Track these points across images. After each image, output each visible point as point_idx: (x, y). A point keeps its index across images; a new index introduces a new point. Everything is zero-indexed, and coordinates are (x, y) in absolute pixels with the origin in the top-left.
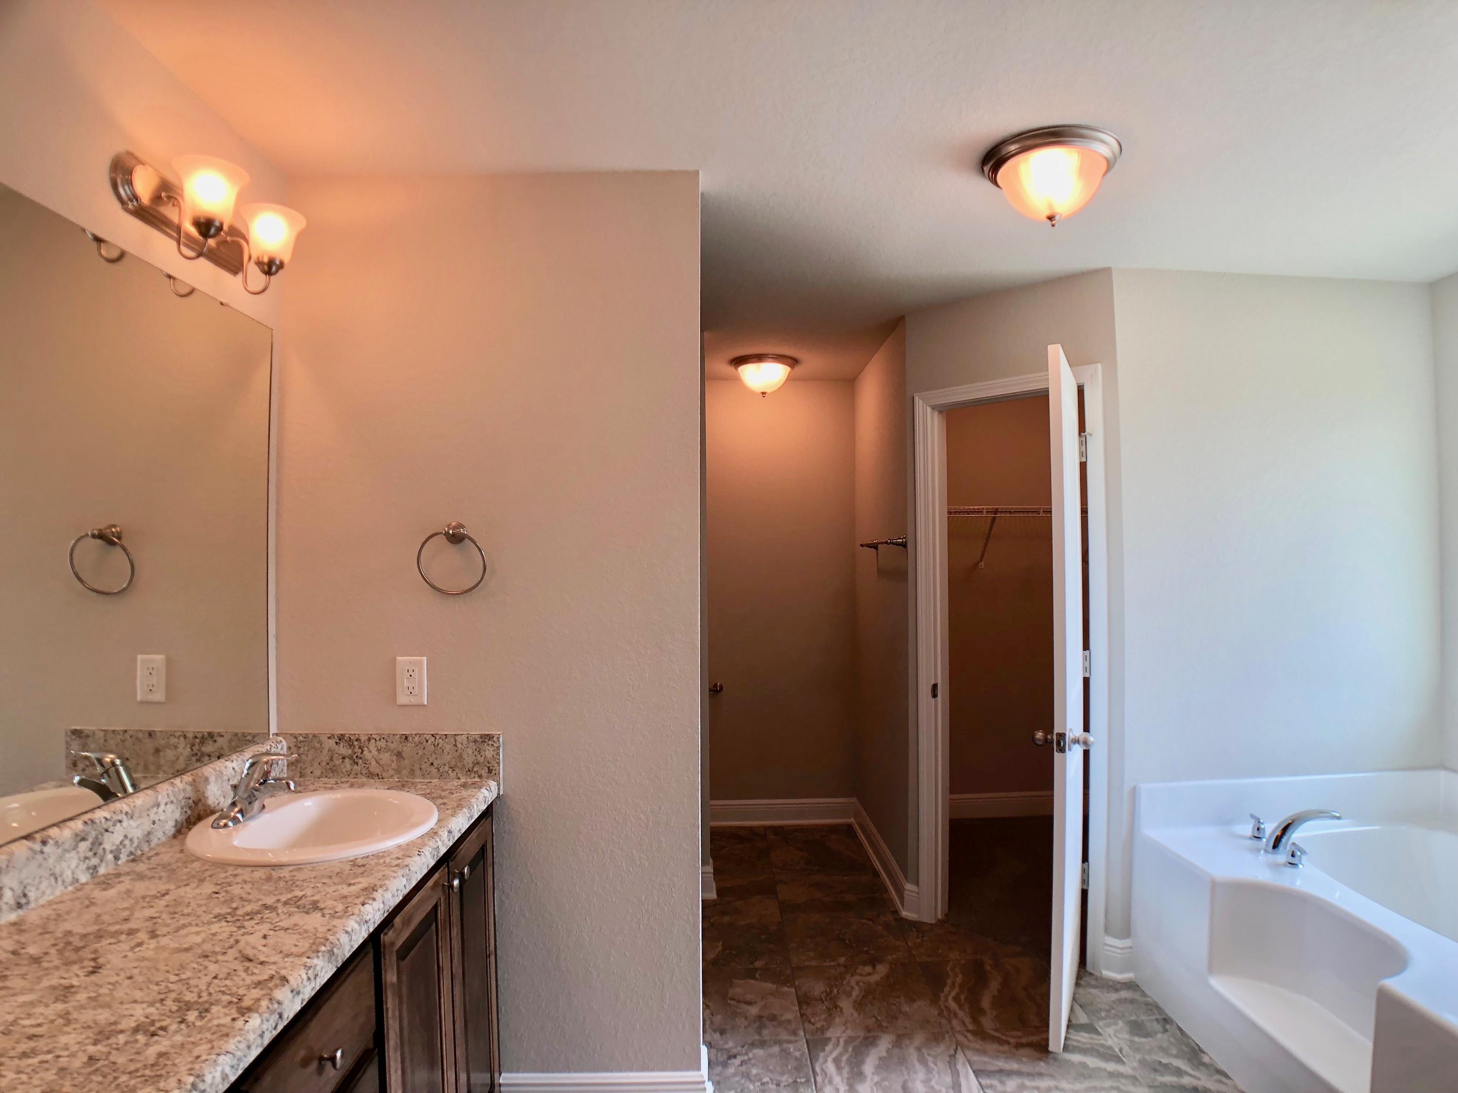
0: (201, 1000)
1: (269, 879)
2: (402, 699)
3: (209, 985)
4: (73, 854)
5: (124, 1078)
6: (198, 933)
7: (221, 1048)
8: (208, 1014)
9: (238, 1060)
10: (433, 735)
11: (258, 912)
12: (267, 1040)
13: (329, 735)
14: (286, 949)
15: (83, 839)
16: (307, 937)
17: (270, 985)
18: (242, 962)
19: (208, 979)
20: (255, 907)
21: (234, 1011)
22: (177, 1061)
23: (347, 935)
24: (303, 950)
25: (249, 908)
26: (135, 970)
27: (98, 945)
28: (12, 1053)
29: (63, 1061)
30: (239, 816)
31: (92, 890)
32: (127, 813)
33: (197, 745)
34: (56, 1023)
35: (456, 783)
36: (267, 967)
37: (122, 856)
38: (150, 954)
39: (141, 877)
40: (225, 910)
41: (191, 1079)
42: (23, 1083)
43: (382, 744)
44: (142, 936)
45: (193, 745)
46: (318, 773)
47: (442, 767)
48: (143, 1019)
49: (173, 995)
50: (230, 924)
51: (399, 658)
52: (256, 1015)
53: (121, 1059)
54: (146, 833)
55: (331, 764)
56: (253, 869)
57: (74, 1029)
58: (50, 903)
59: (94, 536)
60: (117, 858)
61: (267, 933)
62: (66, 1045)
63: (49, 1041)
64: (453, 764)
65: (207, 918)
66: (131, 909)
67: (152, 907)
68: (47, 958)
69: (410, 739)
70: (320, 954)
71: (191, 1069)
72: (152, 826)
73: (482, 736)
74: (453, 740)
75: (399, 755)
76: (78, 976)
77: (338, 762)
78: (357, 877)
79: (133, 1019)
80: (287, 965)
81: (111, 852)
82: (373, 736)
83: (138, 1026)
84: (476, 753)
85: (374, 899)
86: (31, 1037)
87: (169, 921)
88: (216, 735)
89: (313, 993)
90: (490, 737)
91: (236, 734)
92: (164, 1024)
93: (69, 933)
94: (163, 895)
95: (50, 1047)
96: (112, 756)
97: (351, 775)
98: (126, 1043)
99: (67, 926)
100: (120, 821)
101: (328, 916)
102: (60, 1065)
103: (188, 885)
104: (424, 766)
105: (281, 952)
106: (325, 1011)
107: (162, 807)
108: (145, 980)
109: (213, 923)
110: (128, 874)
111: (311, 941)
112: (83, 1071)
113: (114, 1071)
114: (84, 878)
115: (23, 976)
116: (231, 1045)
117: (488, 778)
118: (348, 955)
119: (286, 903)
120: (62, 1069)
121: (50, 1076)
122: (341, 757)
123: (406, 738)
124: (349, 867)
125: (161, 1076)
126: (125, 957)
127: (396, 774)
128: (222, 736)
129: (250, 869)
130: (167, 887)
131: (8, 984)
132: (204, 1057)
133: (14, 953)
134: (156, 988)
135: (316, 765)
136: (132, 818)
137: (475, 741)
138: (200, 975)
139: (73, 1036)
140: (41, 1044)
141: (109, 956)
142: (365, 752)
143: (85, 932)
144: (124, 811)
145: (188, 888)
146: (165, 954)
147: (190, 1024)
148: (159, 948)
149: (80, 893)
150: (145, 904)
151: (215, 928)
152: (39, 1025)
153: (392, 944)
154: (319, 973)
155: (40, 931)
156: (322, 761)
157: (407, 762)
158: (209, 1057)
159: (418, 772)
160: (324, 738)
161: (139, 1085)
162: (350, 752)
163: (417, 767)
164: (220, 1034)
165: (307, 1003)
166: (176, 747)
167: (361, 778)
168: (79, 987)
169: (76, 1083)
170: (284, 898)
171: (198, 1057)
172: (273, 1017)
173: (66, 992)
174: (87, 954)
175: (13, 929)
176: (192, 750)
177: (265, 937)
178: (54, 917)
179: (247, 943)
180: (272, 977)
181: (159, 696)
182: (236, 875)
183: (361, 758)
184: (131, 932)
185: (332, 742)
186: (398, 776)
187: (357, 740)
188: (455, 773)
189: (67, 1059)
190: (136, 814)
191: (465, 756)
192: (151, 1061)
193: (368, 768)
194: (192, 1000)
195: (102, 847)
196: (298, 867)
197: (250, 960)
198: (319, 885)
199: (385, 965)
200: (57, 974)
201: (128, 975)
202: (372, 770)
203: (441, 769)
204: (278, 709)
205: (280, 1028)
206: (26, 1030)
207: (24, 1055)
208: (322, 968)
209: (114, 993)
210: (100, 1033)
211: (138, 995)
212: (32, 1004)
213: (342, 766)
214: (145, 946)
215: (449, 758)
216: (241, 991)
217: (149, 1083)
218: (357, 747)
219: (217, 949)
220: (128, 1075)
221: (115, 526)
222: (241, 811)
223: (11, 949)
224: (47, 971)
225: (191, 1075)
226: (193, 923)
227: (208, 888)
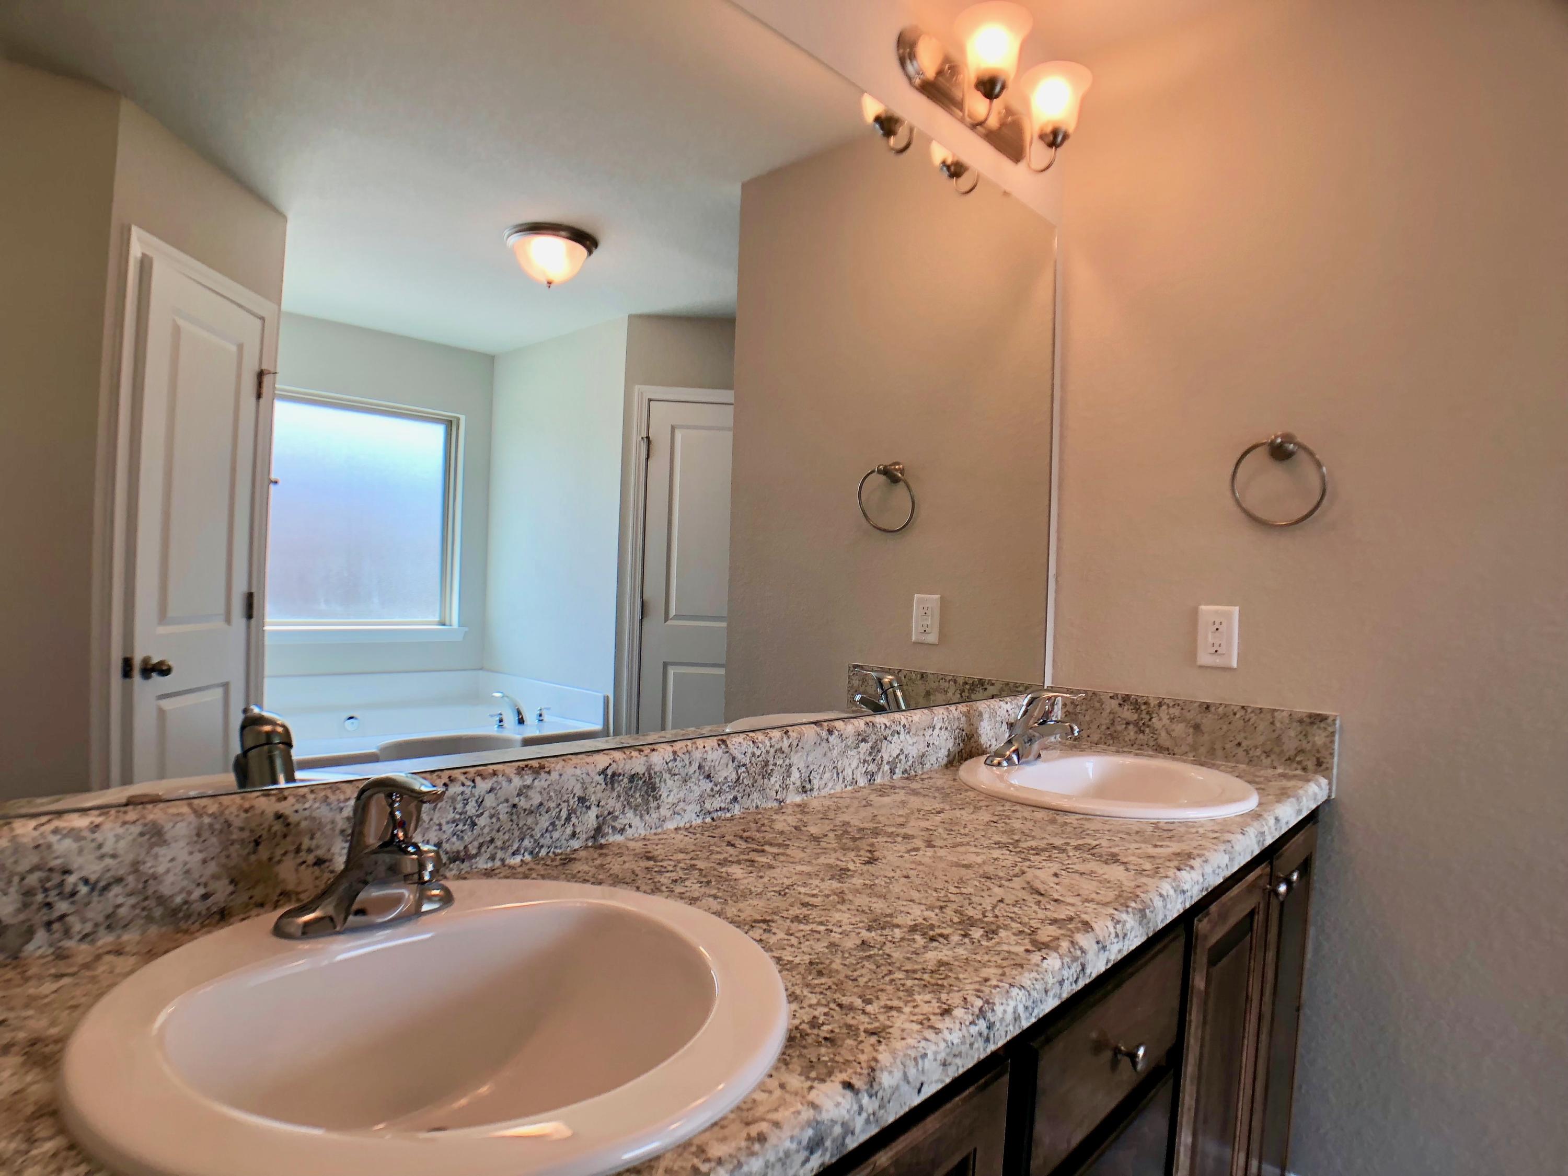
0: (986, 919)
1: (1053, 821)
2: (1205, 658)
3: (994, 907)
4: (854, 752)
5: (899, 975)
6: (977, 854)
7: (1014, 978)
8: (995, 936)
9: (1033, 1002)
10: (1243, 707)
11: (1044, 850)
12: (1067, 991)
13: (1112, 695)
14: (1084, 893)
15: (864, 740)
16: (1109, 888)
17: (1069, 926)
18: (1032, 894)
19: (994, 900)
20: (1042, 844)
21: (1027, 941)
22: (961, 976)
23: (1161, 899)
24: (1108, 900)
25: (1033, 844)
26: (912, 871)
27: (875, 840)
28: (785, 914)
29: (835, 937)
30: (1015, 758)
31: (869, 794)
32: (904, 726)
33: (966, 691)
34: (831, 898)
35: (1270, 772)
36: (1063, 907)
37: (897, 771)
38: (926, 860)
39: (915, 793)
40: (1004, 839)
41: (979, 1003)
42: (792, 946)
43: (1175, 711)
44: (918, 843)
45: (963, 691)
46: (1095, 738)
47: (1253, 749)
48: (921, 920)
49: (954, 906)
50: (1012, 853)
51: (1203, 608)
52: (1055, 955)
53: (897, 955)
54: (921, 754)
55: (1112, 729)
56: (1033, 808)
57: (849, 909)
58: (831, 796)
59: (879, 472)
60: (892, 771)
61: (1058, 872)
62: (839, 921)
63: (823, 913)
64: (1268, 748)
65: (987, 842)
66: (907, 816)
67: (928, 820)
68: (825, 839)
69: (1213, 709)
70: (1130, 910)
71: (978, 991)
72: (927, 749)
73: (1310, 716)
74: (1269, 716)
75: (1197, 727)
76: (854, 862)
77: (1120, 728)
78: (1163, 840)
79: (910, 917)
80: (1090, 910)
81: (888, 763)
82: (1165, 701)
83: (916, 925)
84: (1301, 737)
85: (1192, 868)
86: (805, 905)
87: (945, 836)
88: (987, 682)
89: (1119, 957)
90: (1323, 718)
91: (1007, 684)
92: (945, 932)
93: (846, 824)
94: (939, 812)
95: (823, 919)
96: (891, 677)
97: (1135, 746)
98: (902, 939)
99: (846, 818)
100: (898, 733)
101: (1133, 872)
102: (832, 940)
103: (963, 809)
104: (1228, 746)
105: (1078, 895)
106: (1129, 987)
107: (937, 731)
108: (923, 883)
109: (993, 848)
110: (903, 788)
111: (1117, 893)
112: (854, 953)
113: (890, 964)
114: (862, 782)
115: (803, 849)
116: (1026, 979)
117: (1316, 772)
118: (1161, 926)
119: (1077, 848)
120: (832, 945)
121: (820, 947)
122: (1125, 722)
123: (1208, 707)
124: (1151, 829)
125: (942, 986)
126: (902, 857)
127: (1191, 751)
128: (993, 684)
129: (1030, 809)
130: (942, 806)
131: (788, 852)
132: (994, 982)
133: (796, 828)
134: (935, 894)
135: (1094, 727)
136: (909, 733)
137: (1301, 721)
138: (983, 894)
139: (847, 915)
140: (814, 913)
141: (885, 852)
142: (1154, 720)
143: (862, 826)
144: (902, 724)
145: (963, 812)
146: (942, 865)
147: (975, 941)
148: (934, 858)
149: (857, 795)
150: (920, 816)
151: (996, 853)
152: (813, 896)
153: (1206, 937)
154: (1129, 933)
155: (821, 816)
156: (1101, 724)
157: (1206, 737)
158: (1001, 984)
159: (1220, 753)
160: (1105, 698)
161: (916, 989)
162: (1135, 717)
163: (1218, 746)
164: (1012, 962)
165: (1114, 966)
166: (946, 692)
167: (1147, 751)
168: (855, 871)
169: (847, 963)
170: (1074, 843)
171: (986, 980)
172: (1075, 964)
173: (842, 873)
174: (863, 844)
175: (797, 809)
176: (962, 697)
177: (1056, 875)
178: (833, 807)
179: (1036, 877)
180: (1071, 919)
181: (932, 638)
182: (1014, 811)
183: (1148, 726)
184: (906, 837)
185: (1114, 703)
186: (1193, 754)
187: (1145, 703)
188: (1269, 760)
189: (839, 936)
190: (913, 731)
191: (1285, 739)
192: (931, 966)
193: (1156, 739)
194: (976, 917)
195: (880, 755)
196: (1088, 816)
197: (1042, 895)
198: (1116, 839)
199: (1194, 962)
200: (834, 855)
201: (905, 874)
202: (1161, 741)
203: (1251, 752)
204: (1054, 661)
205: (1081, 984)
206: (802, 896)
207: (796, 919)
208: (1132, 928)
209: (891, 886)
210: (875, 921)
211: (915, 895)
212: (809, 874)
213: (1125, 733)
214: (921, 853)
215: (1261, 739)
216: (1035, 924)
217: (927, 990)
218: (1144, 712)
219: (1001, 874)
220: (904, 973)
221: (898, 463)
222: (1016, 751)
223: (794, 824)
224: (825, 851)
225: (979, 997)
226: (972, 843)
227: (985, 816)
